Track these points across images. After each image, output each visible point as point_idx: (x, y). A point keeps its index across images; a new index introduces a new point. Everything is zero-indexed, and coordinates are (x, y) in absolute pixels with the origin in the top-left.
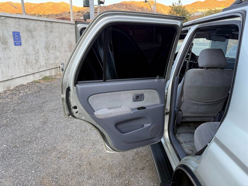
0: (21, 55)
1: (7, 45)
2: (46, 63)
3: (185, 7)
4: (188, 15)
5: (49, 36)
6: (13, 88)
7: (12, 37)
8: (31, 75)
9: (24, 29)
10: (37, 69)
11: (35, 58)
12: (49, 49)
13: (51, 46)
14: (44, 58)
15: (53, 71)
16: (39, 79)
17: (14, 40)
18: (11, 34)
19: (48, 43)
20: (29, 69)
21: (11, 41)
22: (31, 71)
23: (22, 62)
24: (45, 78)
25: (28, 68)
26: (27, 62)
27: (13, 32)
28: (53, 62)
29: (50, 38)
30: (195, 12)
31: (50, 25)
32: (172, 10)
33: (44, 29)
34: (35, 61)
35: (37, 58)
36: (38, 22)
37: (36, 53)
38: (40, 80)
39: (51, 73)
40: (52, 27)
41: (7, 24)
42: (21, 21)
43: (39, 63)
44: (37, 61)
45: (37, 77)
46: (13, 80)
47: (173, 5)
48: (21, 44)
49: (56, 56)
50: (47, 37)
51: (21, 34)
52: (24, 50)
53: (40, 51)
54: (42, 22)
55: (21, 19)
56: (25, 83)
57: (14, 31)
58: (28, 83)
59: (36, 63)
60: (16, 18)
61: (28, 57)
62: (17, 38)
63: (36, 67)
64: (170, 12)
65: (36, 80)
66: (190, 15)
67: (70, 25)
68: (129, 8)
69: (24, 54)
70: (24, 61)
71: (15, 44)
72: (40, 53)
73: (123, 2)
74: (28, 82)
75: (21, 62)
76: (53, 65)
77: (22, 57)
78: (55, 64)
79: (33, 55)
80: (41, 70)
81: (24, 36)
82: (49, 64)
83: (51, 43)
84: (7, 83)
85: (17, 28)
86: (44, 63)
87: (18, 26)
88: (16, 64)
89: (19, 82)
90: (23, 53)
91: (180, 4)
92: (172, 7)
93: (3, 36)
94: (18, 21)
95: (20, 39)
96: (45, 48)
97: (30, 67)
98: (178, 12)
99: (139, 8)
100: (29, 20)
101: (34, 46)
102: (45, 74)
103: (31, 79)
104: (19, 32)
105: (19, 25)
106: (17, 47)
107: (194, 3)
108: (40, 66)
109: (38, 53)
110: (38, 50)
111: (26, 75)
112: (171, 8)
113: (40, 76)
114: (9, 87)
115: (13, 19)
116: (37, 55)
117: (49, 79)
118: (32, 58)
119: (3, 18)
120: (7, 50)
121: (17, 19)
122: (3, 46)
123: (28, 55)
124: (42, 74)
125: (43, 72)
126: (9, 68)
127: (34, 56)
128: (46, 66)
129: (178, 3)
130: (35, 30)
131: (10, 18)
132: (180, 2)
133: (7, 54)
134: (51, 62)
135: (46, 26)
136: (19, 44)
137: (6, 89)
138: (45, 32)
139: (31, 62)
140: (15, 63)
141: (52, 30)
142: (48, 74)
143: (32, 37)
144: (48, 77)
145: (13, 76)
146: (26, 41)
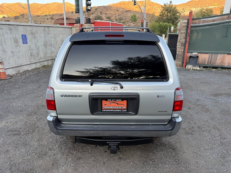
0: (27, 50)
1: (18, 44)
2: (45, 56)
5: (47, 36)
6: (21, 72)
7: (21, 38)
8: (34, 64)
10: (38, 60)
12: (47, 46)
13: (48, 44)
14: (43, 52)
15: (50, 62)
16: (39, 67)
17: (23, 40)
18: (21, 36)
19: (46, 42)
20: (32, 60)
21: (21, 41)
22: (34, 61)
23: (28, 55)
24: (44, 66)
25: (32, 59)
26: (31, 55)
27: (22, 35)
28: (50, 55)
29: (48, 38)
31: (48, 29)
32: (164, 9)
33: (43, 32)
34: (37, 54)
35: (38, 52)
36: (39, 27)
37: (37, 49)
38: (40, 67)
39: (48, 63)
40: (49, 30)
41: (18, 29)
42: (27, 27)
43: (39, 56)
44: (38, 54)
45: (38, 65)
46: (22, 67)
47: (165, 5)
48: (27, 43)
49: (52, 51)
50: (45, 37)
51: (27, 36)
52: (29, 47)
54: (41, 27)
55: (27, 26)
56: (30, 69)
57: (22, 34)
58: (31, 69)
59: (38, 56)
61: (32, 52)
62: (24, 38)
63: (37, 59)
65: (37, 67)
67: (62, 28)
70: (29, 54)
71: (23, 43)
74: (32, 68)
75: (27, 55)
76: (50, 57)
77: (28, 52)
78: (51, 57)
79: (35, 50)
80: (41, 61)
81: (29, 37)
82: (47, 57)
83: (48, 41)
84: (18, 68)
86: (43, 56)
87: (25, 31)
88: (24, 56)
89: (26, 68)
90: (29, 48)
92: (164, 7)
93: (16, 38)
94: (25, 27)
95: (26, 39)
96: (44, 45)
97: (33, 59)
98: (169, 12)
100: (32, 26)
101: (36, 44)
102: (44, 63)
103: (34, 66)
104: (26, 35)
106: (25, 45)
108: (40, 57)
109: (39, 49)
110: (39, 46)
111: (30, 63)
113: (40, 65)
114: (19, 71)
115: (22, 27)
116: (38, 50)
117: (46, 67)
118: (35, 52)
119: (15, 26)
120: (18, 47)
121: (24, 26)
122: (16, 44)
123: (32, 50)
124: (42, 64)
125: (42, 62)
126: (19, 58)
127: (36, 51)
128: (45, 58)
130: (37, 33)
131: (20, 26)
132: (171, 2)
133: (18, 50)
134: (48, 55)
135: (44, 30)
136: (26, 42)
137: (17, 72)
138: (44, 34)
139: (34, 55)
140: (23, 56)
141: (48, 33)
142: (46, 63)
143: (35, 38)
144: (46, 65)
145: (21, 64)
146: (30, 41)
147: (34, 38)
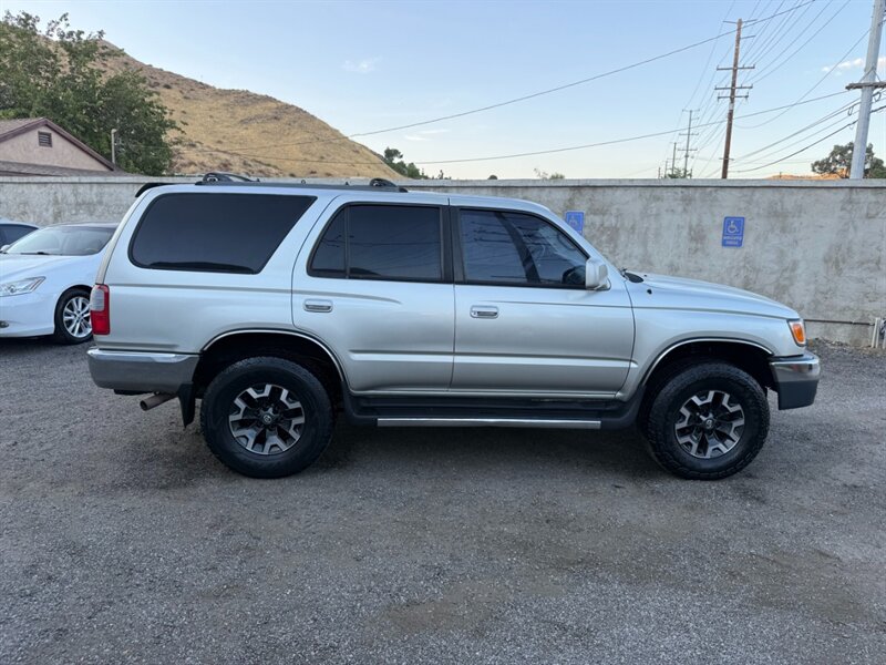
0: (733, 267)
1: (702, 244)
2: (816, 302)
5: (855, 227)
7: (721, 227)
9: (761, 212)
11: (778, 280)
12: (841, 265)
13: (857, 258)
14: (812, 287)
15: (841, 329)
17: (724, 235)
18: (720, 220)
19: (844, 249)
21: (716, 236)
27: (726, 218)
28: (852, 305)
29: (861, 234)
31: (872, 198)
33: (838, 209)
34: (776, 288)
35: (784, 283)
37: (784, 271)
39: (828, 333)
41: (717, 201)
42: (758, 194)
44: (782, 288)
48: (740, 244)
49: (868, 291)
50: (845, 231)
51: (746, 221)
52: (745, 258)
53: (802, 265)
54: (834, 190)
55: (760, 189)
57: (730, 215)
62: (732, 229)
69: (744, 266)
71: (724, 244)
72: (799, 271)
76: (848, 313)
78: (860, 313)
79: (772, 273)
81: (755, 227)
82: (831, 308)
83: (856, 248)
85: (740, 209)
86: (809, 298)
87: (743, 205)
90: (742, 264)
93: (698, 225)
94: (750, 191)
95: (740, 233)
96: (826, 261)
100: (784, 190)
101: (781, 253)
104: (743, 218)
105: (749, 203)
106: (728, 251)
109: (793, 270)
110: (795, 263)
115: (735, 192)
116: (786, 275)
118: (767, 280)
120: (699, 253)
121: (745, 190)
122: (693, 245)
123: (757, 270)
127: (774, 277)
128: (815, 309)
130: (800, 212)
131: (728, 190)
133: (696, 262)
134: (843, 303)
135: (850, 202)
136: (736, 243)
138: (841, 218)
141: (873, 213)
142: (815, 331)
143: (783, 230)
146: (757, 240)
147: (777, 232)
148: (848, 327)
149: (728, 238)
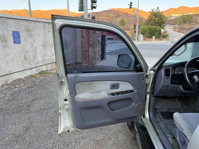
0: (20, 52)
1: (7, 43)
2: (43, 59)
3: (162, 12)
4: (165, 19)
5: (47, 35)
6: (10, 82)
7: (12, 36)
8: (28, 70)
9: (24, 29)
10: (34, 64)
11: (33, 54)
12: (46, 47)
13: (48, 44)
14: (41, 55)
15: (49, 66)
16: (35, 73)
17: (14, 39)
18: (11, 33)
19: (45, 41)
20: (27, 65)
21: (11, 39)
22: (28, 66)
23: (21, 59)
24: (42, 73)
25: (26, 63)
26: (25, 58)
27: (13, 32)
28: (50, 58)
29: (48, 37)
30: (170, 17)
31: (48, 26)
32: (152, 14)
33: (42, 29)
34: (33, 57)
35: (35, 55)
36: (37, 23)
37: (34, 50)
38: (37, 74)
39: (47, 68)
40: (49, 27)
41: (8, 24)
42: (21, 22)
43: (36, 59)
44: (35, 57)
45: (34, 72)
46: (12, 75)
47: (152, 11)
48: (20, 43)
49: (52, 53)
50: (45, 36)
51: (20, 33)
52: (23, 47)
53: (38, 48)
54: (40, 23)
55: (21, 20)
56: (22, 77)
57: (14, 30)
58: (25, 78)
59: (34, 59)
60: (17, 19)
61: (26, 54)
62: (16, 36)
63: (33, 63)
64: (150, 17)
65: (33, 74)
66: (167, 19)
68: (116, 13)
69: (23, 51)
70: (22, 57)
71: (15, 43)
72: (37, 50)
73: (111, 9)
74: (25, 76)
75: (19, 58)
76: (50, 60)
77: (20, 54)
78: (51, 60)
79: (31, 52)
80: (38, 65)
81: (23, 35)
82: (46, 60)
83: (48, 41)
84: (5, 78)
85: (17, 28)
86: (41, 59)
87: (17, 27)
88: (15, 60)
89: (17, 76)
90: (22, 50)
91: (158, 10)
92: (152, 13)
93: (3, 35)
94: (18, 22)
95: (19, 38)
96: (43, 46)
97: (28, 62)
98: (157, 17)
99: (124, 14)
100: (28, 21)
101: (32, 44)
102: (42, 68)
103: (28, 73)
104: (19, 32)
105: (19, 25)
106: (17, 45)
107: (169, 10)
108: (38, 61)
109: (36, 50)
110: (36, 47)
111: (24, 70)
112: (150, 13)
113: (37, 70)
114: (7, 82)
115: (14, 20)
116: (35, 52)
117: (45, 74)
118: (30, 55)
119: (3, 19)
120: (6, 47)
122: (3, 44)
123: (27, 52)
124: (39, 69)
125: (40, 67)
126: (7, 64)
127: (32, 53)
128: (43, 61)
129: (157, 9)
130: (34, 30)
131: (11, 19)
132: (158, 8)
133: (6, 52)
134: (48, 58)
135: (44, 27)
136: (19, 42)
137: (3, 83)
138: (43, 32)
139: (29, 59)
140: (13, 60)
141: (49, 30)
142: (44, 68)
143: (31, 36)
144: (44, 71)
145: (11, 71)
146: (25, 40)
147: (30, 37)
148: (50, 64)
149: (15, 40)
